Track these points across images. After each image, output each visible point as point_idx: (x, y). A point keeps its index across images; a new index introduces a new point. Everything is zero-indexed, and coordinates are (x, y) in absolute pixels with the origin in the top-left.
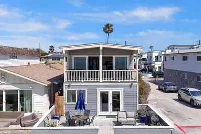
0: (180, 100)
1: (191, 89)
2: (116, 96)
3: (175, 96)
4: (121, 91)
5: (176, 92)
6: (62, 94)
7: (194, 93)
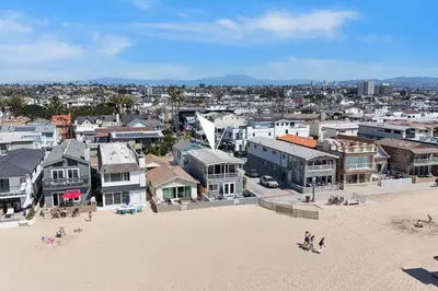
0: (261, 184)
1: (267, 177)
2: (232, 185)
3: (258, 180)
4: (234, 183)
5: (259, 177)
6: (205, 187)
7: (269, 180)
